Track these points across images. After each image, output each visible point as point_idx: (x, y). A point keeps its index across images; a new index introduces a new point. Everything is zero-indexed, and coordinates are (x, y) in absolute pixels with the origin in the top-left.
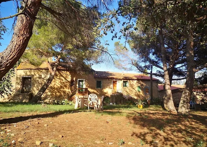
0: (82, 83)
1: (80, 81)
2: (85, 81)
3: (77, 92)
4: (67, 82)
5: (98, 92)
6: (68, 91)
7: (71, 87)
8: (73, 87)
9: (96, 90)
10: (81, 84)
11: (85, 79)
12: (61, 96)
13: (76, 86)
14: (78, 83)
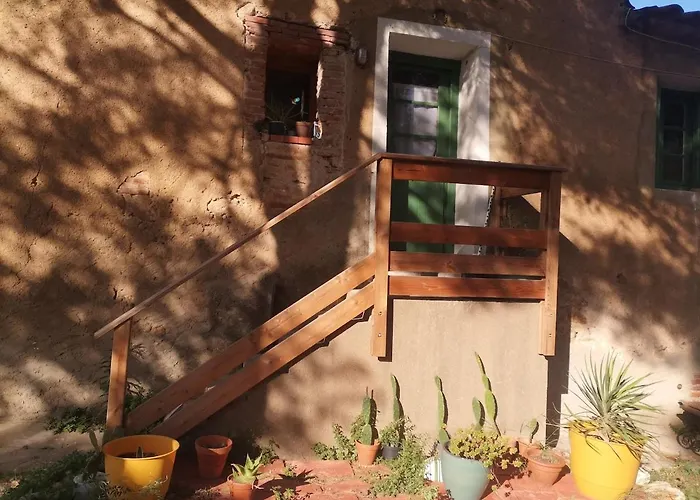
0: (449, 106)
1: (410, 68)
2: (499, 62)
3: (368, 243)
4: (190, 57)
5: (674, 248)
6: (218, 207)
7: (271, 146)
8: (301, 147)
9: (650, 221)
10: (435, 115)
11: (486, 26)
12: (77, 296)
13: (355, 134)
14: (381, 92)
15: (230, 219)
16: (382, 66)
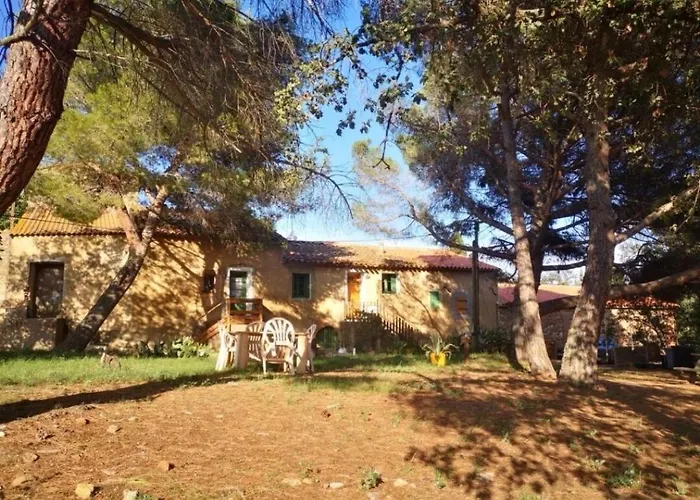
0: (244, 282)
1: (234, 275)
2: (254, 274)
3: (226, 314)
4: (189, 279)
6: (195, 309)
7: (205, 295)
8: (211, 295)
9: (291, 306)
10: (241, 284)
11: (251, 266)
12: (169, 328)
13: (223, 293)
14: (228, 282)
15: (197, 312)
16: (229, 274)
